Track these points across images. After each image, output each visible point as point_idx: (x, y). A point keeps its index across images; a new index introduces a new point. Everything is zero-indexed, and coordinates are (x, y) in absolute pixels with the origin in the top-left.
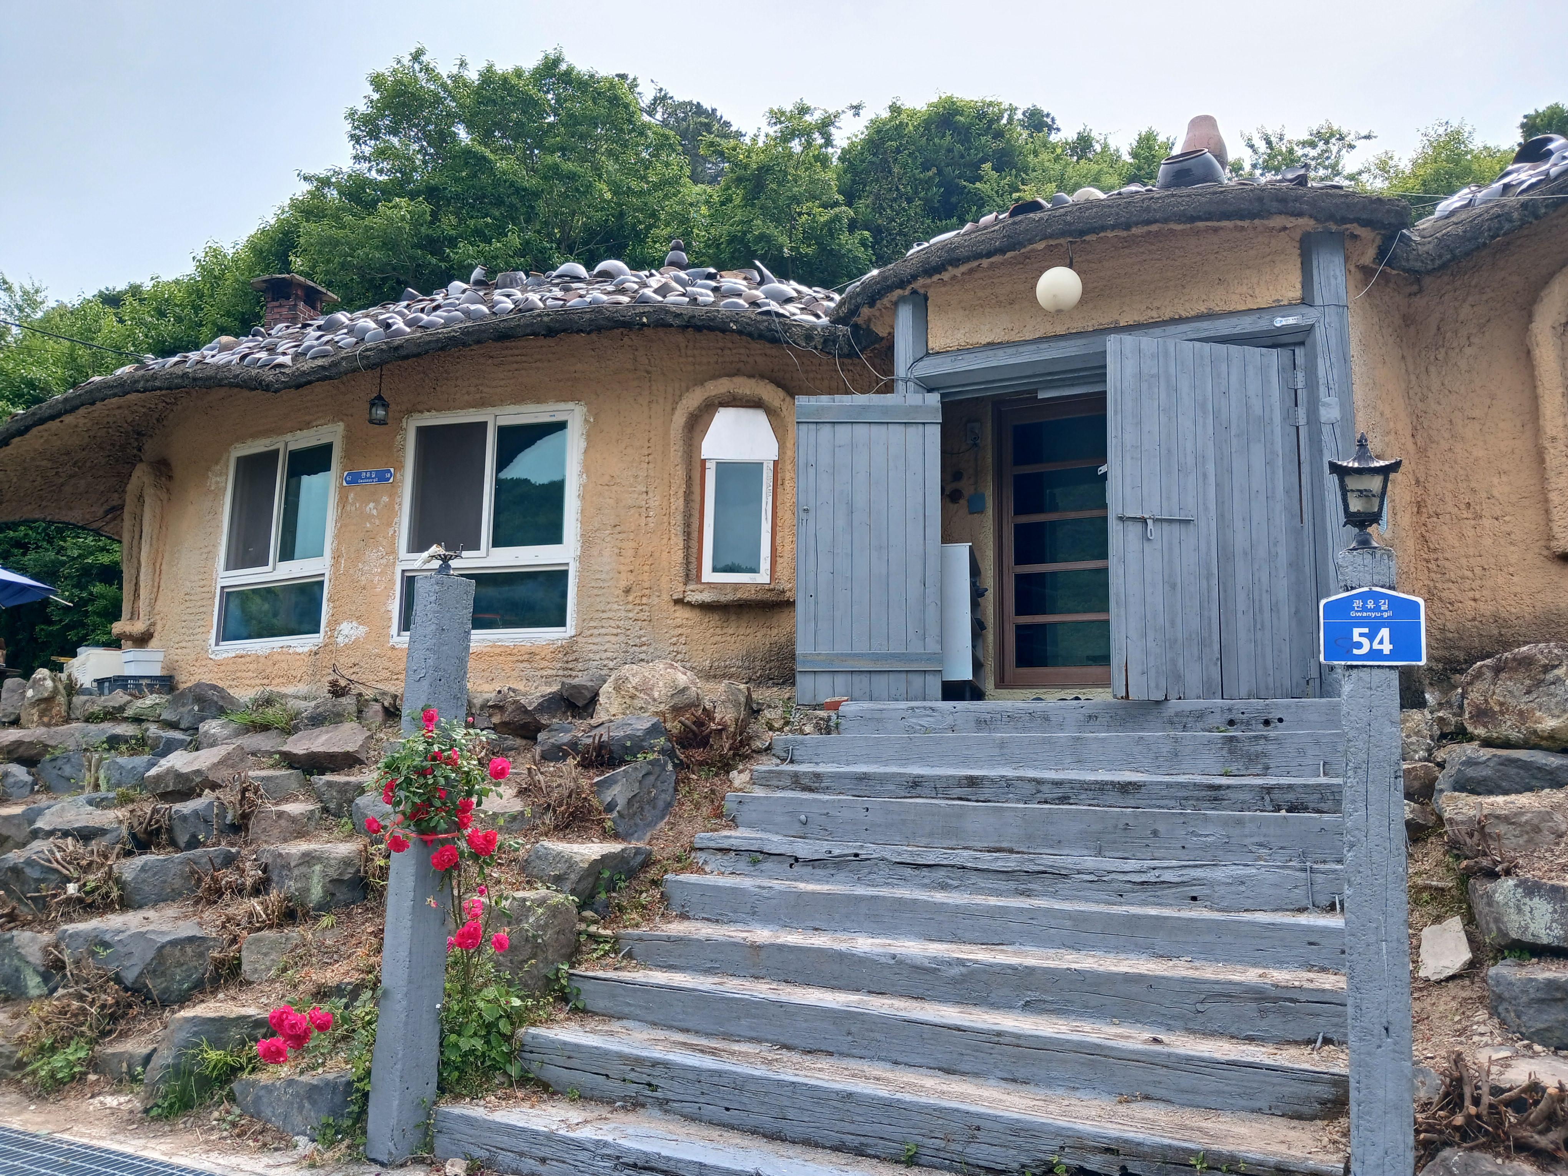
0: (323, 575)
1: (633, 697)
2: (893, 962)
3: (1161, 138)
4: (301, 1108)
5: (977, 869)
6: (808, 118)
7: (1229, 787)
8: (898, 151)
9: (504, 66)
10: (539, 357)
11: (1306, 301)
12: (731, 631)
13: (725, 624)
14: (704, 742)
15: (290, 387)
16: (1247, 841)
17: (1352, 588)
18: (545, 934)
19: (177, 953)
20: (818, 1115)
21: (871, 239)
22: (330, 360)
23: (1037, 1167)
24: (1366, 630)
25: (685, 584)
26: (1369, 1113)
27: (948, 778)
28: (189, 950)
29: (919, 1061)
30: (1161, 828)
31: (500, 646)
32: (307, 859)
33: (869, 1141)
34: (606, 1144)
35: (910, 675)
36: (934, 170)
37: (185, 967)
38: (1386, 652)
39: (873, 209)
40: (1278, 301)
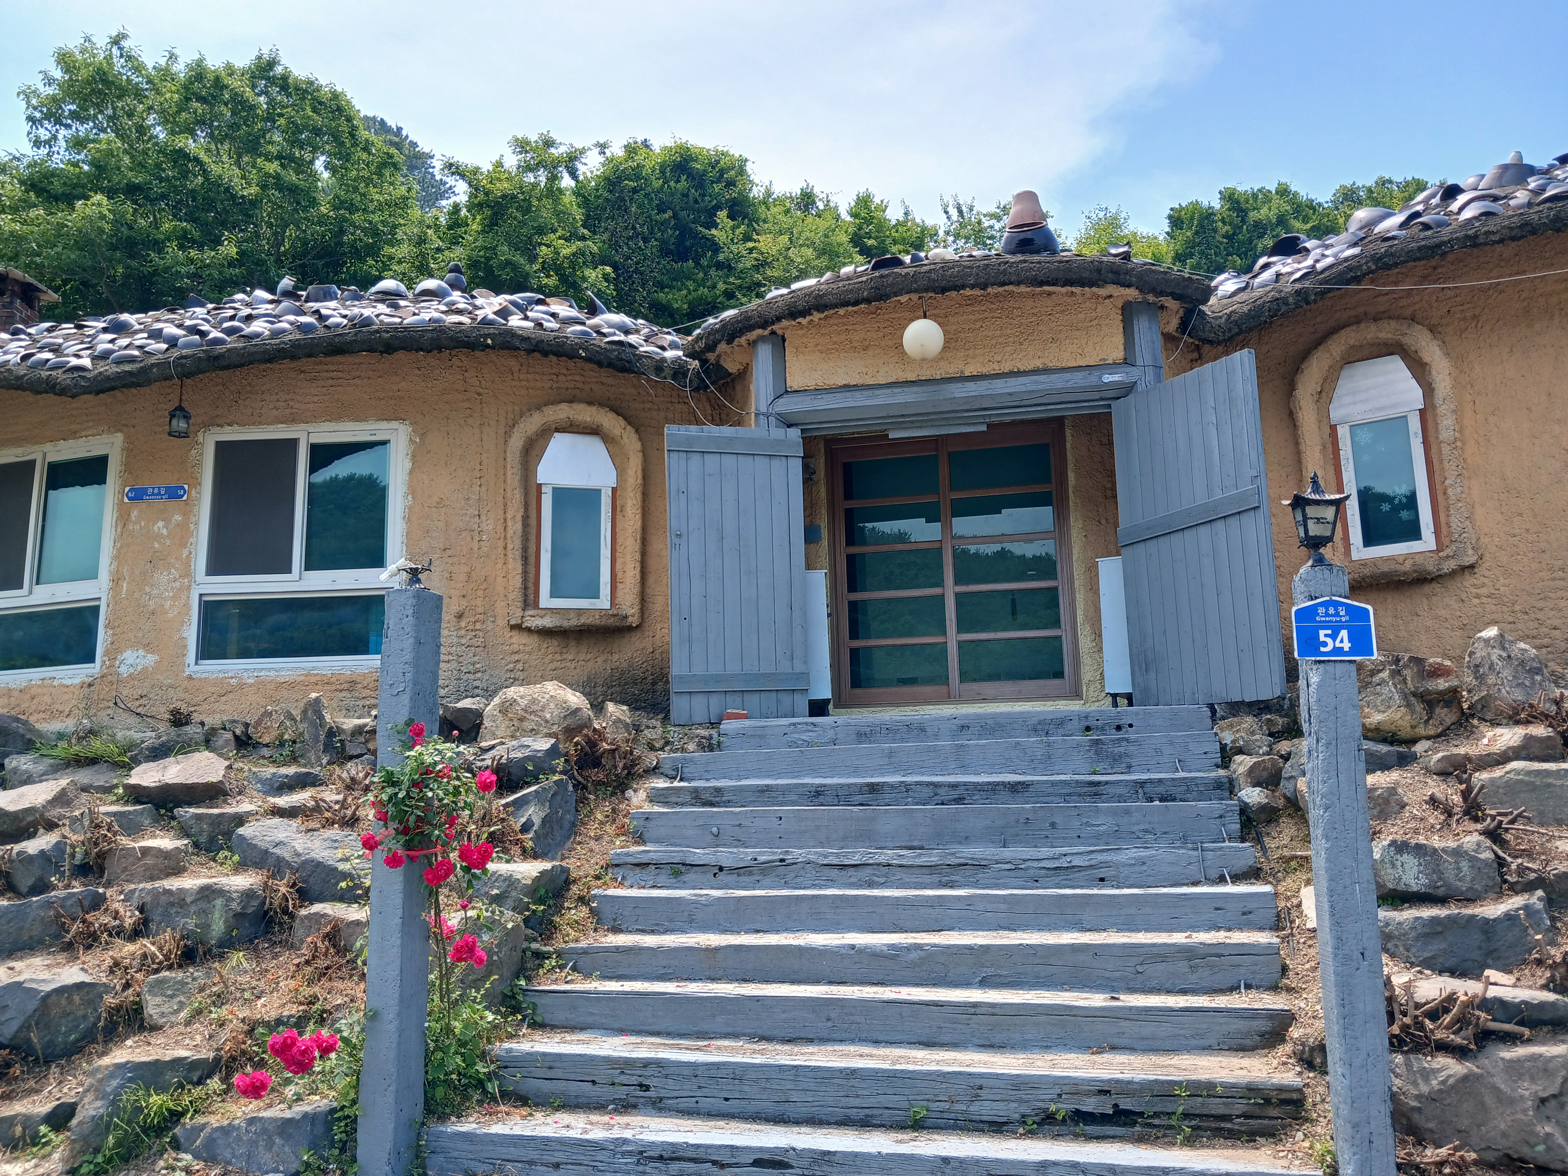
0: (99, 599)
1: (522, 719)
2: (853, 952)
3: (877, 200)
4: (270, 1145)
5: (901, 866)
6: (553, 150)
7: (1107, 783)
8: (635, 191)
9: (214, 62)
10: (358, 373)
11: (1128, 362)
12: (571, 657)
13: (564, 650)
14: (596, 763)
15: (90, 393)
16: (1135, 828)
17: (1316, 598)
18: (500, 951)
19: (63, 1002)
20: (821, 1094)
21: (613, 275)
22: (138, 365)
23: (1037, 1115)
24: (1329, 632)
25: (524, 610)
26: (1352, 1024)
27: (849, 786)
28: (76, 998)
29: (899, 1037)
30: (1058, 820)
31: (316, 675)
32: (207, 893)
33: (875, 1112)
34: (625, 1141)
35: (780, 695)
36: (669, 213)
37: (71, 1017)
38: (1346, 649)
39: (610, 246)
40: (1105, 360)
